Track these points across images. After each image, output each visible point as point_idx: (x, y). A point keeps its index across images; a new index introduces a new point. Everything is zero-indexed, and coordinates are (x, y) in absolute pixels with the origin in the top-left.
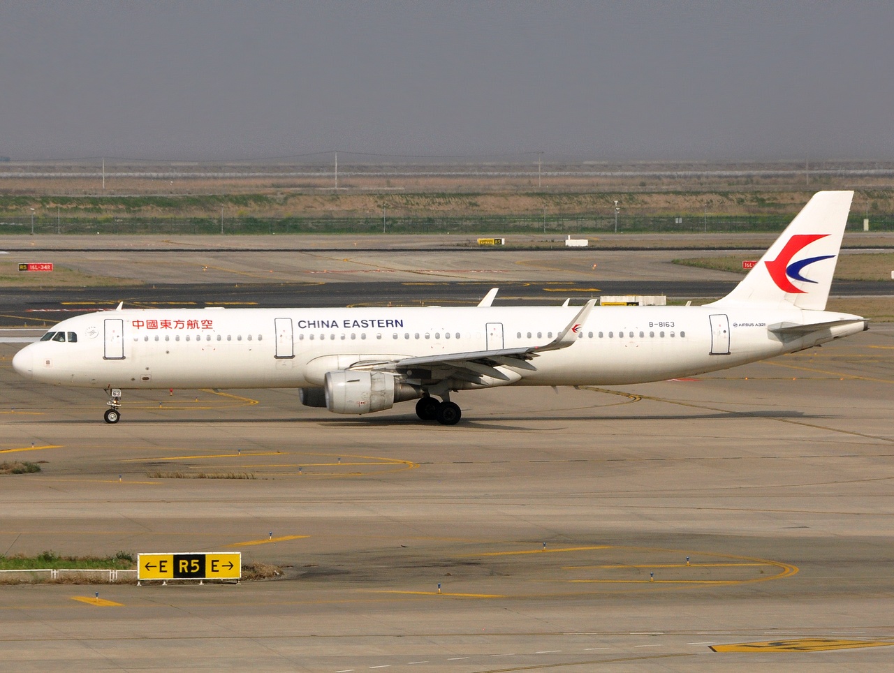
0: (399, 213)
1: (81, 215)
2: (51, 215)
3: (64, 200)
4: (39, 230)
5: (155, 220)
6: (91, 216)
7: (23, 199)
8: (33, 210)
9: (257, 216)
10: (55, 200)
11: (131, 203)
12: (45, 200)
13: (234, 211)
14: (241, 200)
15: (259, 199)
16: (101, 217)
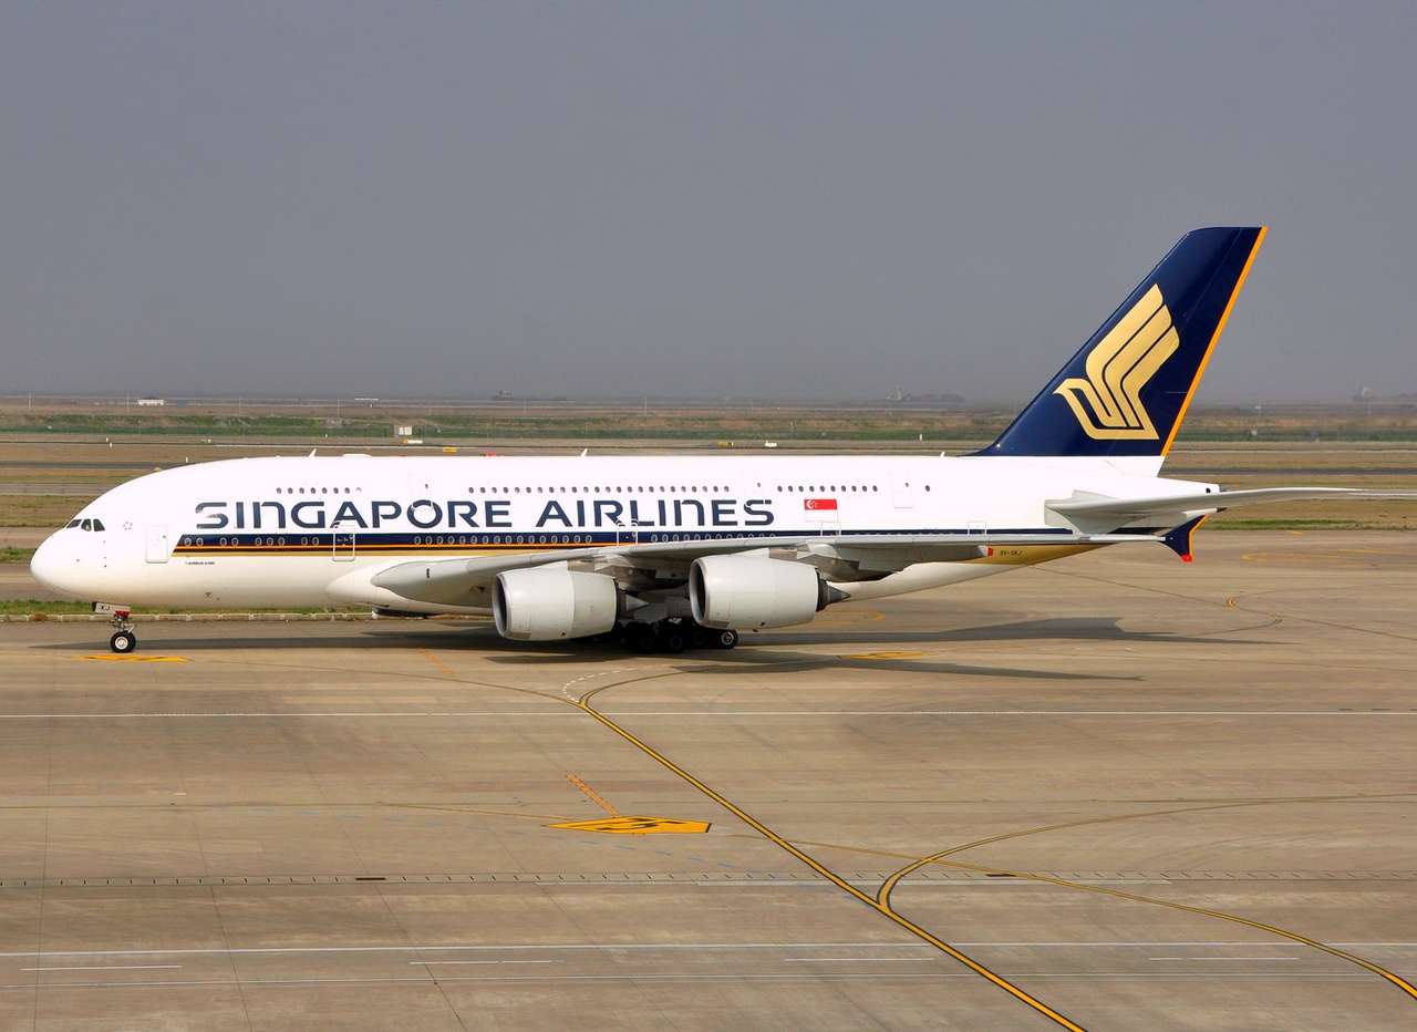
0: (678, 429)
1: (513, 429)
2: (497, 428)
3: (504, 421)
4: (491, 436)
5: (551, 431)
6: (518, 429)
7: (482, 420)
8: (488, 426)
9: (605, 430)
10: (499, 420)
11: (538, 422)
12: (494, 420)
13: (593, 427)
14: (596, 421)
15: (606, 420)
16: (522, 429)
